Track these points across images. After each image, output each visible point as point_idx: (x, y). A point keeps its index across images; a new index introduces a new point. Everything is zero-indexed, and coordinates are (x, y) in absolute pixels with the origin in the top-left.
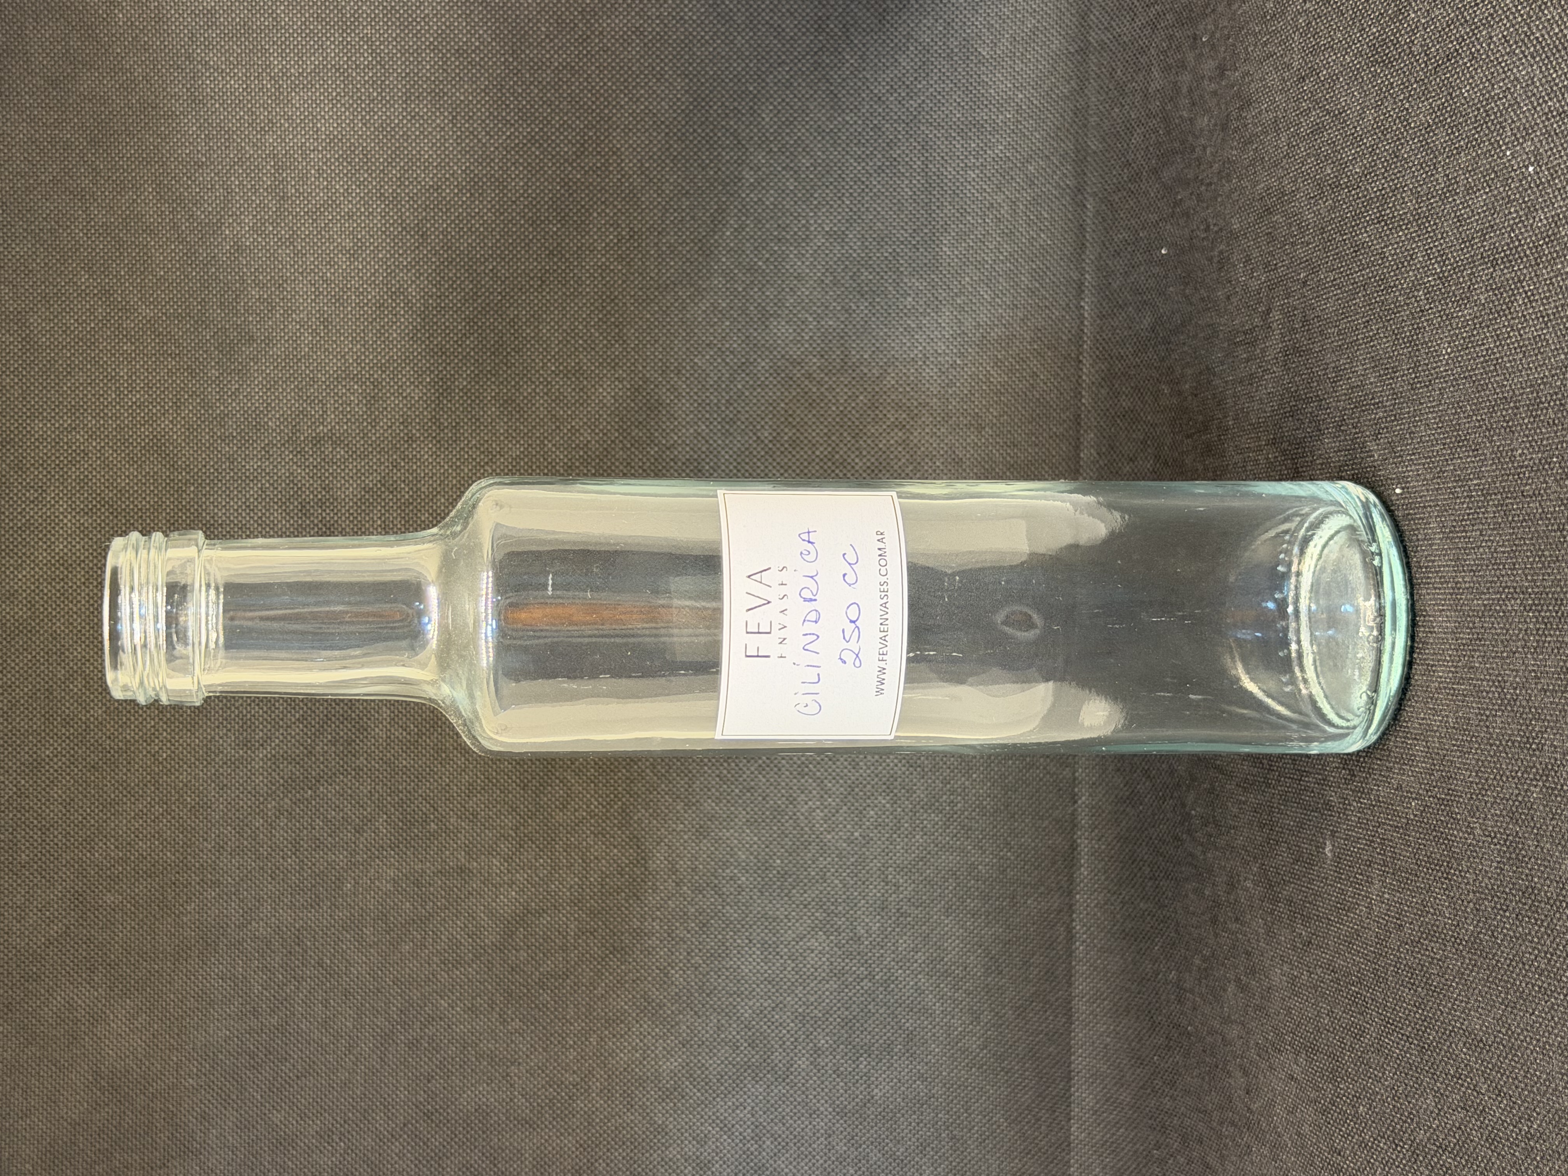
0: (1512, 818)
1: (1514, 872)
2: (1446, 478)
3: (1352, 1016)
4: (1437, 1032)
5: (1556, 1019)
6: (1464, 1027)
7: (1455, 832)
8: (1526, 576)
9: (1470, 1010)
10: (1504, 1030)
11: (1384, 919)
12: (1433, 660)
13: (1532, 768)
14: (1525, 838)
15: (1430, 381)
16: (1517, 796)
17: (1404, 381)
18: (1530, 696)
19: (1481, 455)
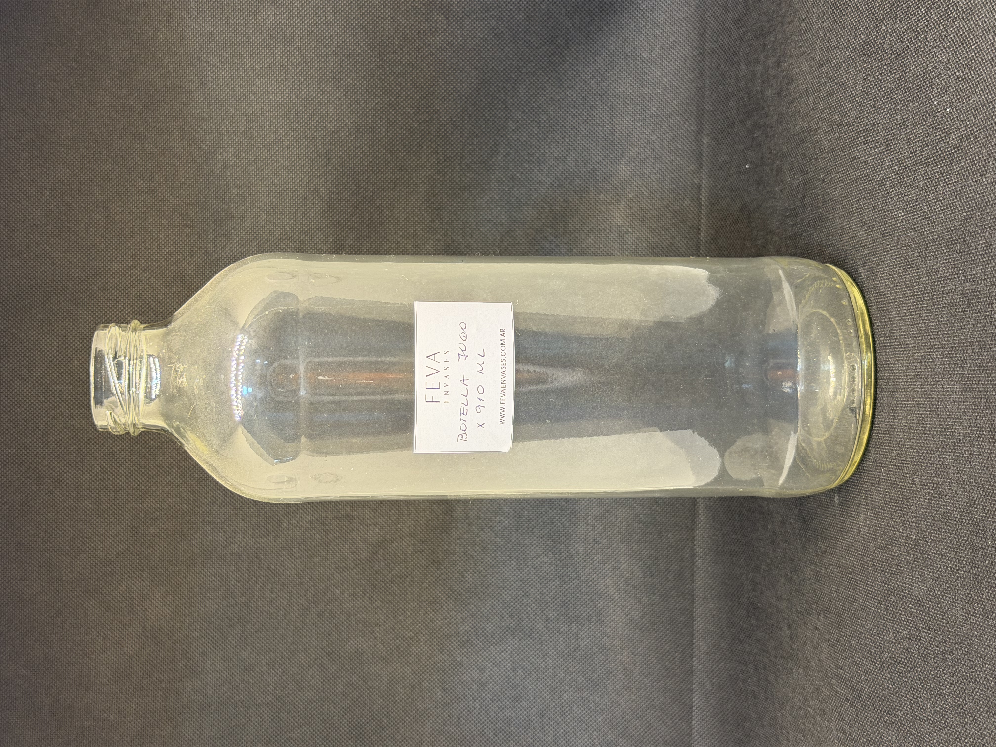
0: (936, 474)
1: (937, 504)
2: (900, 286)
3: (849, 591)
4: (895, 597)
5: (960, 585)
6: (910, 593)
7: (906, 484)
8: (944, 338)
9: (913, 583)
10: (931, 594)
11: (866, 535)
12: (893, 388)
13: (947, 446)
14: (943, 485)
15: (892, 232)
16: (939, 462)
17: (878, 233)
18: (946, 405)
19: (920, 272)
